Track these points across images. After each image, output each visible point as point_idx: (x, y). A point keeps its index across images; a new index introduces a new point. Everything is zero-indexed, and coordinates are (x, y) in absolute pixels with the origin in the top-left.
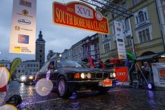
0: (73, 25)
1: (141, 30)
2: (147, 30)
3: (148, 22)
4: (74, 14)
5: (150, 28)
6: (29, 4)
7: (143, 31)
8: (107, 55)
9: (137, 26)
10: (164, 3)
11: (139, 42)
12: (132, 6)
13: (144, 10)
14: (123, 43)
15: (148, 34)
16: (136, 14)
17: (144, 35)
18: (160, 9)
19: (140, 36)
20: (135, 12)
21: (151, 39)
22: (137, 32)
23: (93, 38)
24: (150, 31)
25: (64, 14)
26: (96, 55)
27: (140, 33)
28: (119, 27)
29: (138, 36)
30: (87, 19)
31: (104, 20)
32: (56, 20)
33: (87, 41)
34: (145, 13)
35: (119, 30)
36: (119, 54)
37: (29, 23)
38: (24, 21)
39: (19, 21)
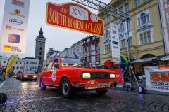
0: (67, 27)
1: (142, 32)
2: (149, 32)
3: (150, 24)
4: (68, 15)
5: (152, 30)
7: (145, 33)
8: (107, 56)
9: (139, 28)
10: (167, 6)
11: (140, 44)
12: (134, 7)
13: (147, 12)
14: (118, 46)
15: (149, 36)
16: (139, 16)
17: (145, 38)
18: (163, 12)
19: (141, 39)
20: (137, 13)
21: (152, 41)
22: (138, 34)
23: (94, 38)
24: (152, 34)
25: (58, 15)
26: (96, 56)
27: (141, 35)
28: (114, 30)
29: (139, 38)
30: (81, 21)
31: (100, 22)
32: (49, 21)
33: (88, 41)
34: (148, 15)
36: (113, 56)
37: (21, 23)
38: (15, 21)
39: (11, 21)
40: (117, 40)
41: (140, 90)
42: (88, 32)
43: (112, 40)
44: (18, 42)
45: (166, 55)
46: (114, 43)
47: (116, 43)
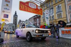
0: (28, 11)
1: (58, 14)
3: (61, 10)
4: (28, 6)
5: (62, 13)
6: (9, 2)
7: (59, 14)
8: (44, 23)
9: (57, 12)
10: (68, 3)
11: (57, 19)
12: (55, 3)
13: (60, 5)
14: (48, 19)
15: (61, 15)
16: (57, 7)
17: (59, 16)
18: (67, 5)
19: (58, 16)
20: (56, 6)
21: (62, 17)
22: (57, 14)
23: (38, 16)
25: (24, 6)
26: (39, 23)
27: (58, 15)
28: (47, 12)
30: (34, 9)
31: (41, 9)
34: (60, 7)
35: (47, 14)
36: (46, 23)
37: (9, 10)
38: (6, 9)
39: (5, 9)
40: (48, 17)
41: (57, 37)
42: (36, 13)
43: (46, 17)
44: (8, 18)
45: (68, 23)
46: (47, 18)
47: (48, 18)
